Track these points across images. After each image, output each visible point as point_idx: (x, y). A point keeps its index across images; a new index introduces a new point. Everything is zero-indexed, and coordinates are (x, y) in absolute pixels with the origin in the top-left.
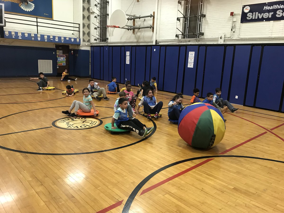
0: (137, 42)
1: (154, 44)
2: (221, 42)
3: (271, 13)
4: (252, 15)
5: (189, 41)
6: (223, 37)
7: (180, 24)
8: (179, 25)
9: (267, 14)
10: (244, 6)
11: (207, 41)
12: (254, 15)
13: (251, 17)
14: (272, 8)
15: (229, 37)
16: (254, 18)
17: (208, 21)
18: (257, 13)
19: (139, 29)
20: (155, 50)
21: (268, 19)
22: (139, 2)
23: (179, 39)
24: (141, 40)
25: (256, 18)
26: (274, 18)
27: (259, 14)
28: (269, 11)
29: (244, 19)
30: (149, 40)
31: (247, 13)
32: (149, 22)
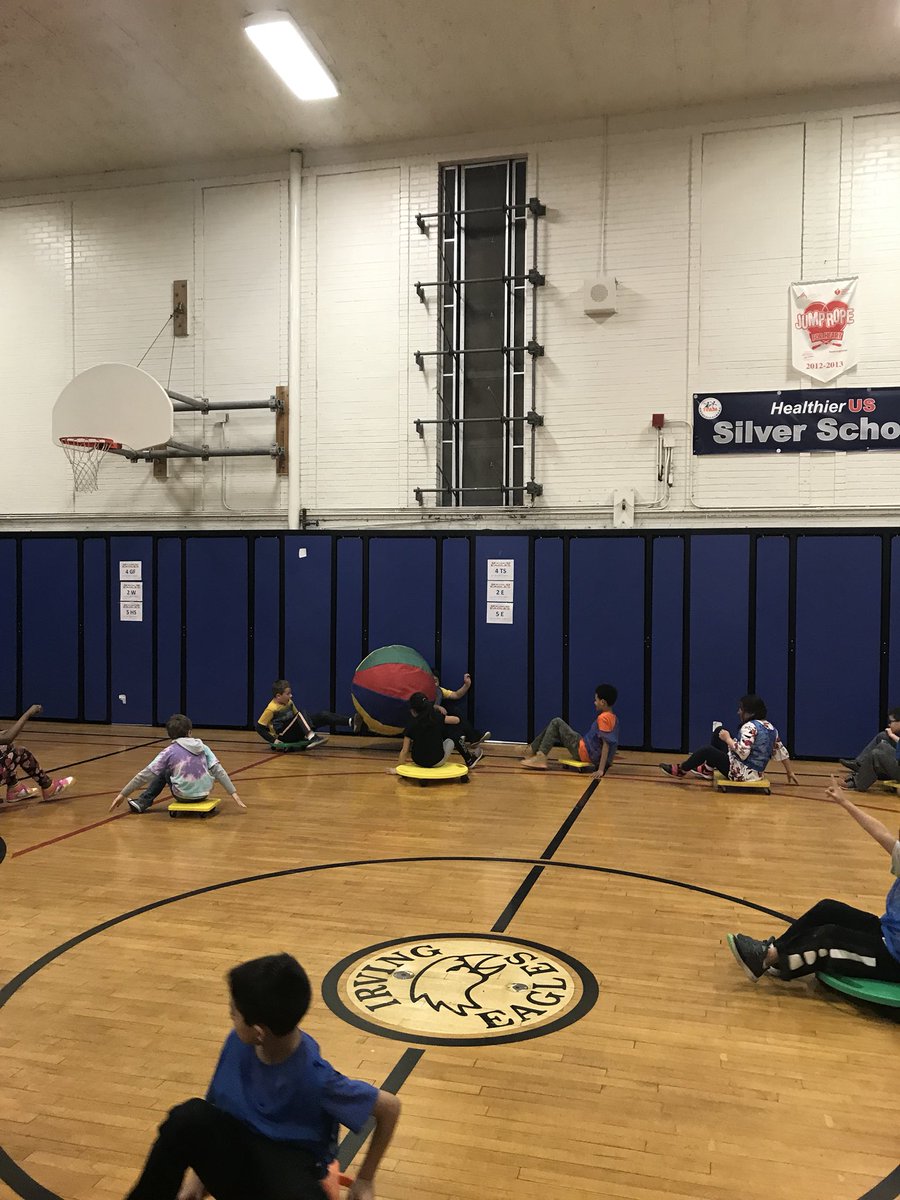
0: (187, 516)
1: (294, 524)
2: (624, 521)
3: (799, 429)
4: (733, 430)
5: (478, 517)
6: (630, 503)
7: (426, 448)
8: (422, 451)
9: (787, 429)
10: (699, 398)
11: (558, 517)
12: (739, 432)
13: (729, 435)
14: (798, 409)
15: (652, 506)
16: (739, 440)
17: (558, 442)
18: (749, 424)
19: (205, 457)
20: (303, 553)
21: (790, 447)
22: (186, 335)
23: (425, 506)
24: (208, 509)
25: (749, 439)
26: (811, 443)
27: (758, 429)
28: (790, 421)
29: (705, 441)
30: (258, 509)
31: (711, 423)
32: (261, 429)
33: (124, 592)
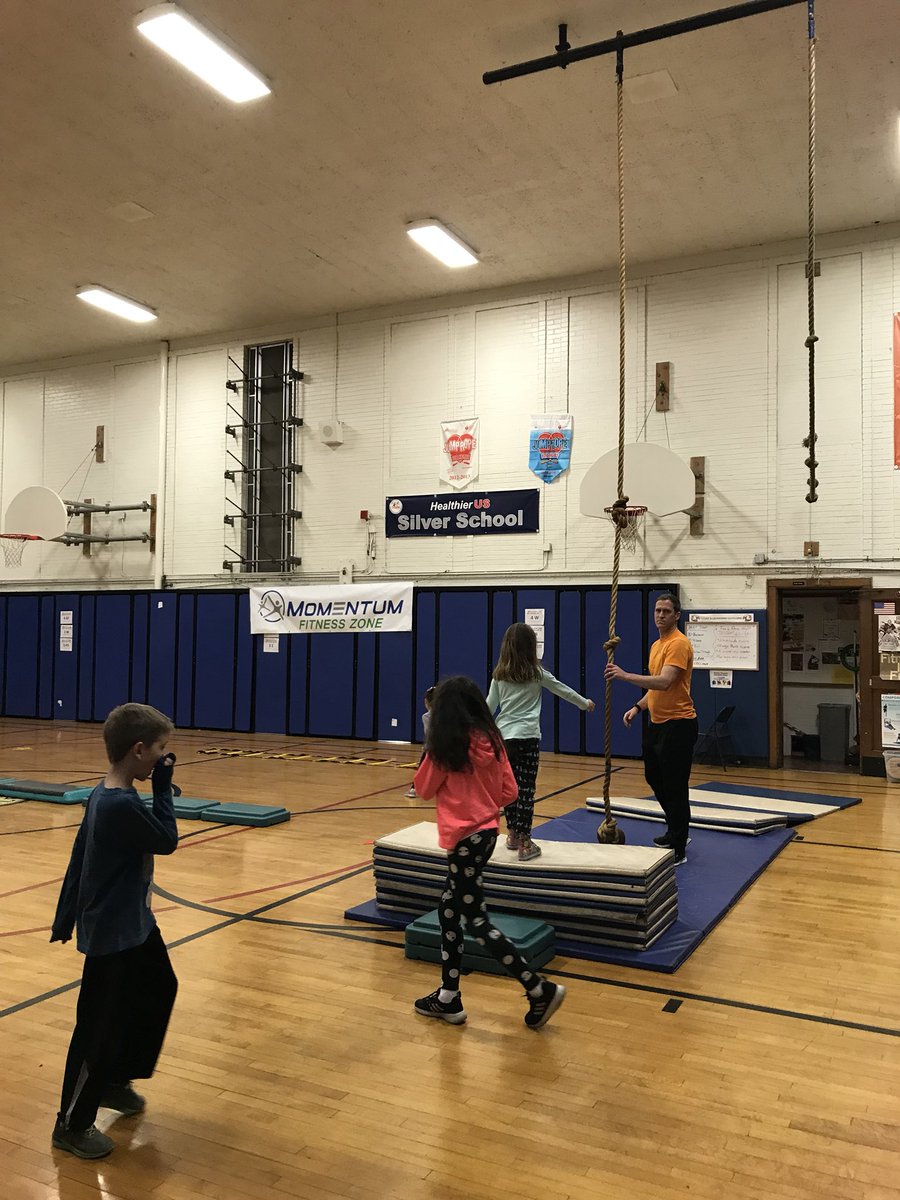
0: (100, 581)
1: (157, 586)
2: (345, 582)
3: (447, 520)
4: (409, 521)
6: (349, 570)
7: (235, 533)
8: (233, 535)
9: (439, 519)
10: (389, 500)
11: (310, 580)
12: (412, 521)
13: (407, 524)
14: (445, 507)
15: (364, 572)
16: (412, 528)
17: (310, 529)
18: (418, 516)
19: (107, 541)
20: (160, 605)
21: (442, 533)
22: (103, 462)
23: (234, 573)
24: (113, 576)
25: (418, 528)
26: (453, 530)
27: (423, 520)
28: (441, 514)
29: (393, 529)
30: (140, 576)
31: (397, 516)
32: (139, 523)
33: (62, 631)
